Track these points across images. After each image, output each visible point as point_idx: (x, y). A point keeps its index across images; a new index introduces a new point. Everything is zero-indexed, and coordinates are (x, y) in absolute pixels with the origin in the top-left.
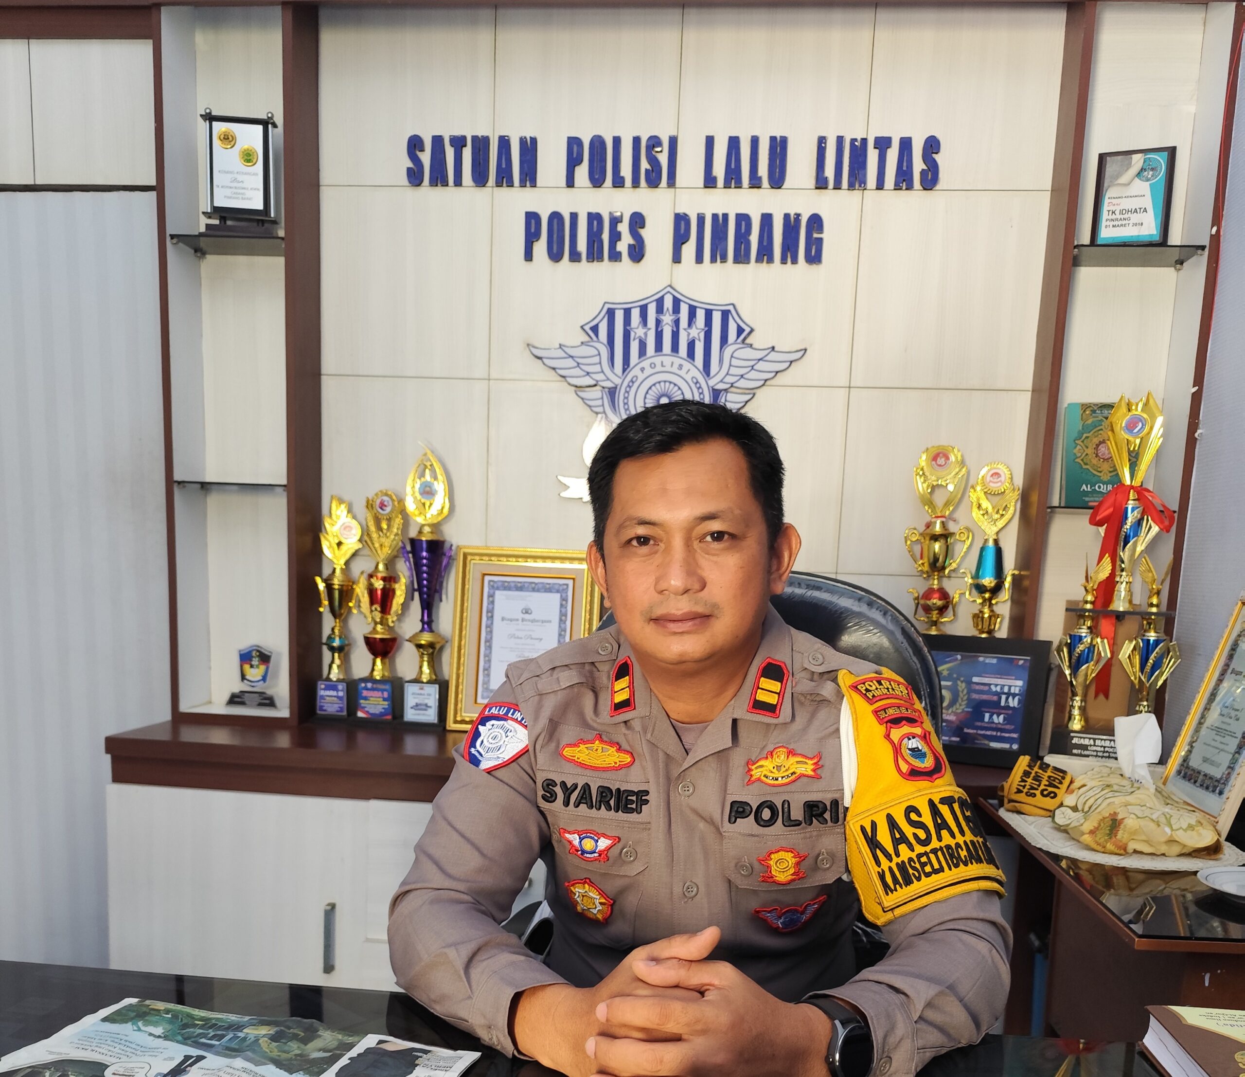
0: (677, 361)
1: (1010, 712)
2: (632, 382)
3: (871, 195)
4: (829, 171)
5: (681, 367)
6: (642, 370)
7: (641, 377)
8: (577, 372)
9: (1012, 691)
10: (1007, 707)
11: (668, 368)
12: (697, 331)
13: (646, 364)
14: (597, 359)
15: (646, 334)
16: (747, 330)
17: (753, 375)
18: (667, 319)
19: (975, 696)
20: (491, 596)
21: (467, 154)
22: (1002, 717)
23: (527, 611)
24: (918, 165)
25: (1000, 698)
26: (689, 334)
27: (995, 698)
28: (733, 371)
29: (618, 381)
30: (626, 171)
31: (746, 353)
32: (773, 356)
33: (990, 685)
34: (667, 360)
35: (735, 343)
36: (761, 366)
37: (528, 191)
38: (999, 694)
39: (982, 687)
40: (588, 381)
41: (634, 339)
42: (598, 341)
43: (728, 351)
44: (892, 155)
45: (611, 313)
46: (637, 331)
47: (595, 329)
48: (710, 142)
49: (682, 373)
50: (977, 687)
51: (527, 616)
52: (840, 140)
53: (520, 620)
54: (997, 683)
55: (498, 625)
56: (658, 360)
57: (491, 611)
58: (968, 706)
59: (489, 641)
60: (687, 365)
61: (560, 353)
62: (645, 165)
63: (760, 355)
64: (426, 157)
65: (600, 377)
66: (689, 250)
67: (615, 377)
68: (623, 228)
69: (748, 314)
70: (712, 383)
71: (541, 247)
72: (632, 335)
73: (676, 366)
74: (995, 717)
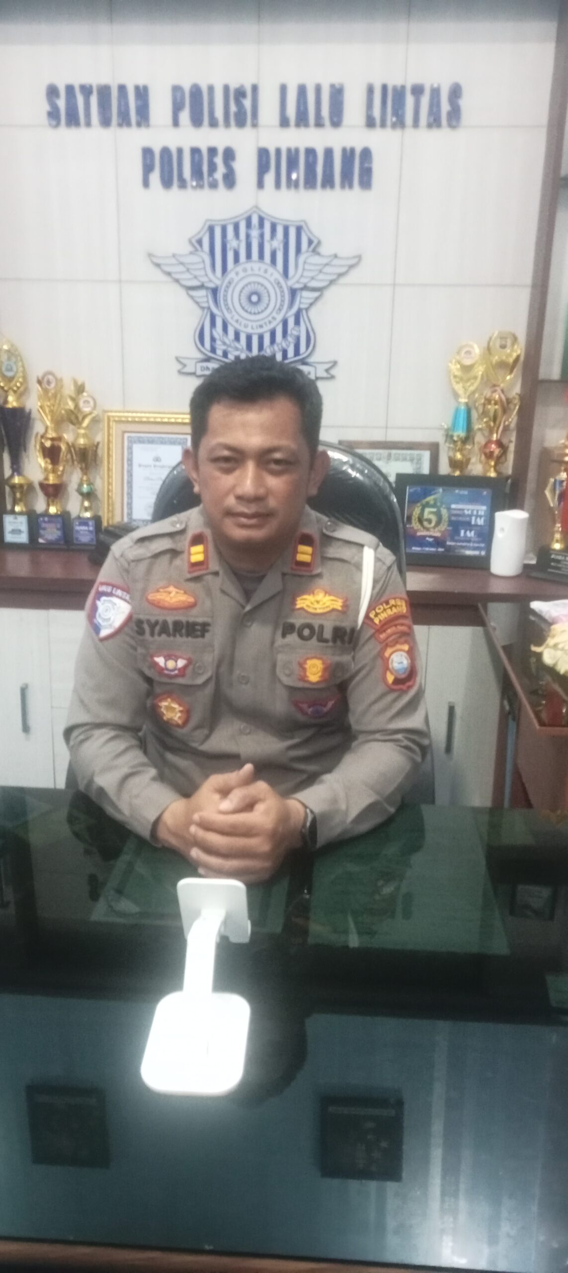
0: (263, 267)
1: (479, 528)
2: (230, 283)
3: (409, 132)
4: (377, 113)
5: (266, 271)
6: (237, 274)
7: (236, 279)
8: (187, 276)
9: (480, 513)
10: (476, 525)
11: (257, 272)
12: (278, 243)
13: (239, 269)
14: (201, 266)
15: (239, 246)
16: (316, 242)
17: (321, 277)
18: (255, 233)
19: (453, 518)
20: (130, 448)
21: (94, 100)
22: (473, 533)
23: (157, 459)
24: (445, 107)
25: (471, 519)
26: (271, 245)
27: (468, 519)
28: (306, 274)
29: (218, 282)
30: (219, 113)
31: (315, 259)
32: (336, 262)
33: (463, 510)
34: (255, 266)
35: (307, 251)
36: (327, 269)
37: (143, 131)
38: (470, 516)
39: (458, 512)
40: (195, 283)
41: (230, 249)
42: (202, 251)
43: (302, 258)
44: (425, 101)
45: (211, 230)
46: (232, 243)
47: (200, 242)
48: (283, 89)
49: (267, 276)
50: (455, 512)
51: (157, 463)
52: (384, 88)
53: (153, 466)
54: (468, 508)
55: (136, 471)
56: (249, 266)
57: (130, 460)
58: (449, 526)
59: (130, 483)
60: (271, 270)
61: (173, 261)
62: (233, 108)
63: (325, 261)
64: (61, 103)
65: (204, 279)
66: (270, 178)
67: (215, 280)
68: (219, 160)
69: (316, 229)
70: (291, 283)
71: (155, 177)
72: (228, 246)
73: (262, 270)
74: (468, 533)
